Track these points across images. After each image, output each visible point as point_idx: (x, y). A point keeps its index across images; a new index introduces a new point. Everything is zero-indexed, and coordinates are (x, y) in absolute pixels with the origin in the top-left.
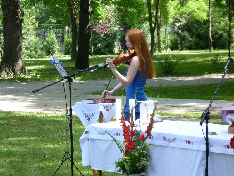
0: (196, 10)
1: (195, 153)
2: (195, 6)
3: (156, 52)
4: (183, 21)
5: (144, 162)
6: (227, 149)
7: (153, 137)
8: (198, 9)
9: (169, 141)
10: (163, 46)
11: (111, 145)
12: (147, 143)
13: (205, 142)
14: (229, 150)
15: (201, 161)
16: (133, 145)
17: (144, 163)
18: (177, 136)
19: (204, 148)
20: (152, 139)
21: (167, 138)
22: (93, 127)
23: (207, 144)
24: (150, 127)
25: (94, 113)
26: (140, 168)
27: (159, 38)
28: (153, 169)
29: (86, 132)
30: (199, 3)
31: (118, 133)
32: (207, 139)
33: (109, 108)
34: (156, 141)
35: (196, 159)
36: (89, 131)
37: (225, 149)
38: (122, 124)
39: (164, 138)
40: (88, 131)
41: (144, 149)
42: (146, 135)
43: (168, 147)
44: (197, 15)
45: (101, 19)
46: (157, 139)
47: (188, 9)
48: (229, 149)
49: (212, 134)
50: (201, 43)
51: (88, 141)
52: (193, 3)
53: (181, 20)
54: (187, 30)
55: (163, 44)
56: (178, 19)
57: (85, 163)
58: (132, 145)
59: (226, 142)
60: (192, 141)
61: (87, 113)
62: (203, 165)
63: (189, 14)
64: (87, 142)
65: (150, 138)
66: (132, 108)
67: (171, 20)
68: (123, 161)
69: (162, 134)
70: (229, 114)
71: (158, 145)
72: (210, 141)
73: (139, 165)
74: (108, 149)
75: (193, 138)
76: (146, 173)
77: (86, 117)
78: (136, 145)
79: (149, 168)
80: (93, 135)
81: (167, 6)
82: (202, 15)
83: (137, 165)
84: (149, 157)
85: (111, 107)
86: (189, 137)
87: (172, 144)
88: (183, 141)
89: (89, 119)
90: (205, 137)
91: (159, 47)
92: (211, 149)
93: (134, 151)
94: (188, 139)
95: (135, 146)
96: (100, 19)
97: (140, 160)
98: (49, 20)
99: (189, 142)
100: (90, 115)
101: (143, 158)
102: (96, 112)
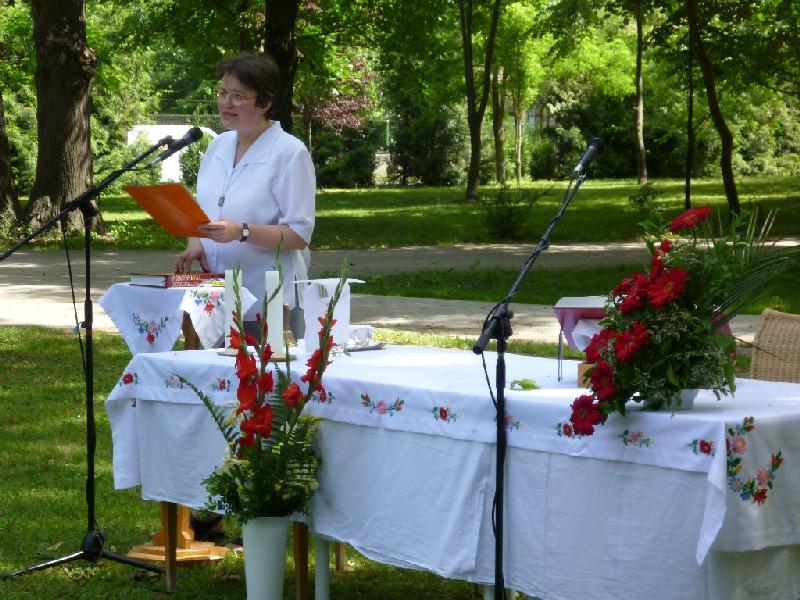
0: (604, 67)
1: (459, 450)
2: (601, 55)
3: (492, 182)
4: (570, 100)
5: (298, 477)
6: (564, 438)
7: (333, 395)
8: (609, 65)
9: (382, 408)
10: (510, 166)
11: (200, 422)
12: (313, 415)
13: (494, 412)
14: (569, 440)
15: (477, 479)
16: (266, 422)
17: (299, 481)
18: (407, 392)
19: (490, 432)
20: (330, 402)
21: (374, 399)
22: (151, 362)
23: (502, 420)
24: (319, 362)
25: (167, 319)
26: (285, 497)
27: (498, 145)
28: (329, 503)
29: (129, 379)
30: (611, 48)
31: (224, 382)
32: (500, 403)
33: (214, 304)
34: (341, 409)
35: (461, 470)
36: (136, 376)
37: (557, 438)
38: (236, 352)
39: (366, 399)
40: (132, 374)
41: (301, 434)
42: (305, 387)
43: (377, 428)
44: (607, 81)
45: (334, 87)
46: (344, 401)
47: (582, 63)
48: (571, 438)
49: (520, 387)
50: (618, 160)
51: (134, 406)
52: (596, 48)
53: (564, 96)
54: (578, 124)
55: (512, 161)
56: (554, 94)
57: (123, 478)
58: (262, 421)
59: (562, 413)
60: (452, 411)
61: (145, 318)
62: (481, 491)
63: (585, 79)
64: (129, 411)
65: (323, 398)
66: (266, 297)
67: (532, 93)
68: (230, 475)
69: (358, 384)
70: (580, 322)
71: (348, 421)
72: (510, 411)
73: (285, 486)
74: (192, 435)
75: (455, 398)
76: (307, 513)
77: (141, 331)
78: (275, 420)
79: (317, 497)
80: (149, 388)
81: (519, 54)
82: (621, 82)
83: (278, 487)
84: (320, 461)
85: (220, 300)
86: (443, 396)
87: (391, 421)
88: (425, 409)
89: (151, 339)
90: (495, 395)
91: (500, 170)
92: (514, 437)
93: (269, 439)
94: (442, 404)
95: (273, 426)
96: (332, 84)
97: (288, 472)
98: (198, 91)
99: (444, 414)
100: (153, 323)
101: (297, 465)
102: (170, 316)
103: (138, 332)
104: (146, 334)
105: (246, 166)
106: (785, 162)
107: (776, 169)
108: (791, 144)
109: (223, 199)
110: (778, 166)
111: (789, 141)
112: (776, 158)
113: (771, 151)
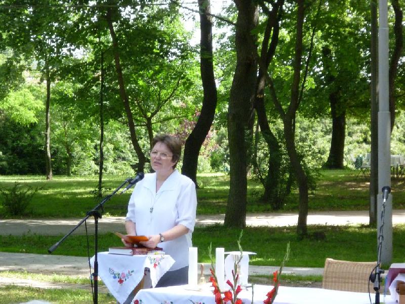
0: (17, 106)
8: (20, 105)
25: (132, 272)
29: (137, 302)
33: (157, 263)
36: (141, 301)
40: (139, 300)
44: (18, 115)
61: (116, 271)
77: (115, 277)
82: (28, 116)
85: (159, 262)
89: (121, 281)
100: (123, 274)
102: (135, 270)
103: (112, 278)
104: (118, 279)
105: (162, 192)
106: (120, 167)
107: (115, 171)
108: (123, 155)
109: (152, 210)
110: (116, 168)
111: (122, 154)
112: (115, 164)
113: (111, 160)
